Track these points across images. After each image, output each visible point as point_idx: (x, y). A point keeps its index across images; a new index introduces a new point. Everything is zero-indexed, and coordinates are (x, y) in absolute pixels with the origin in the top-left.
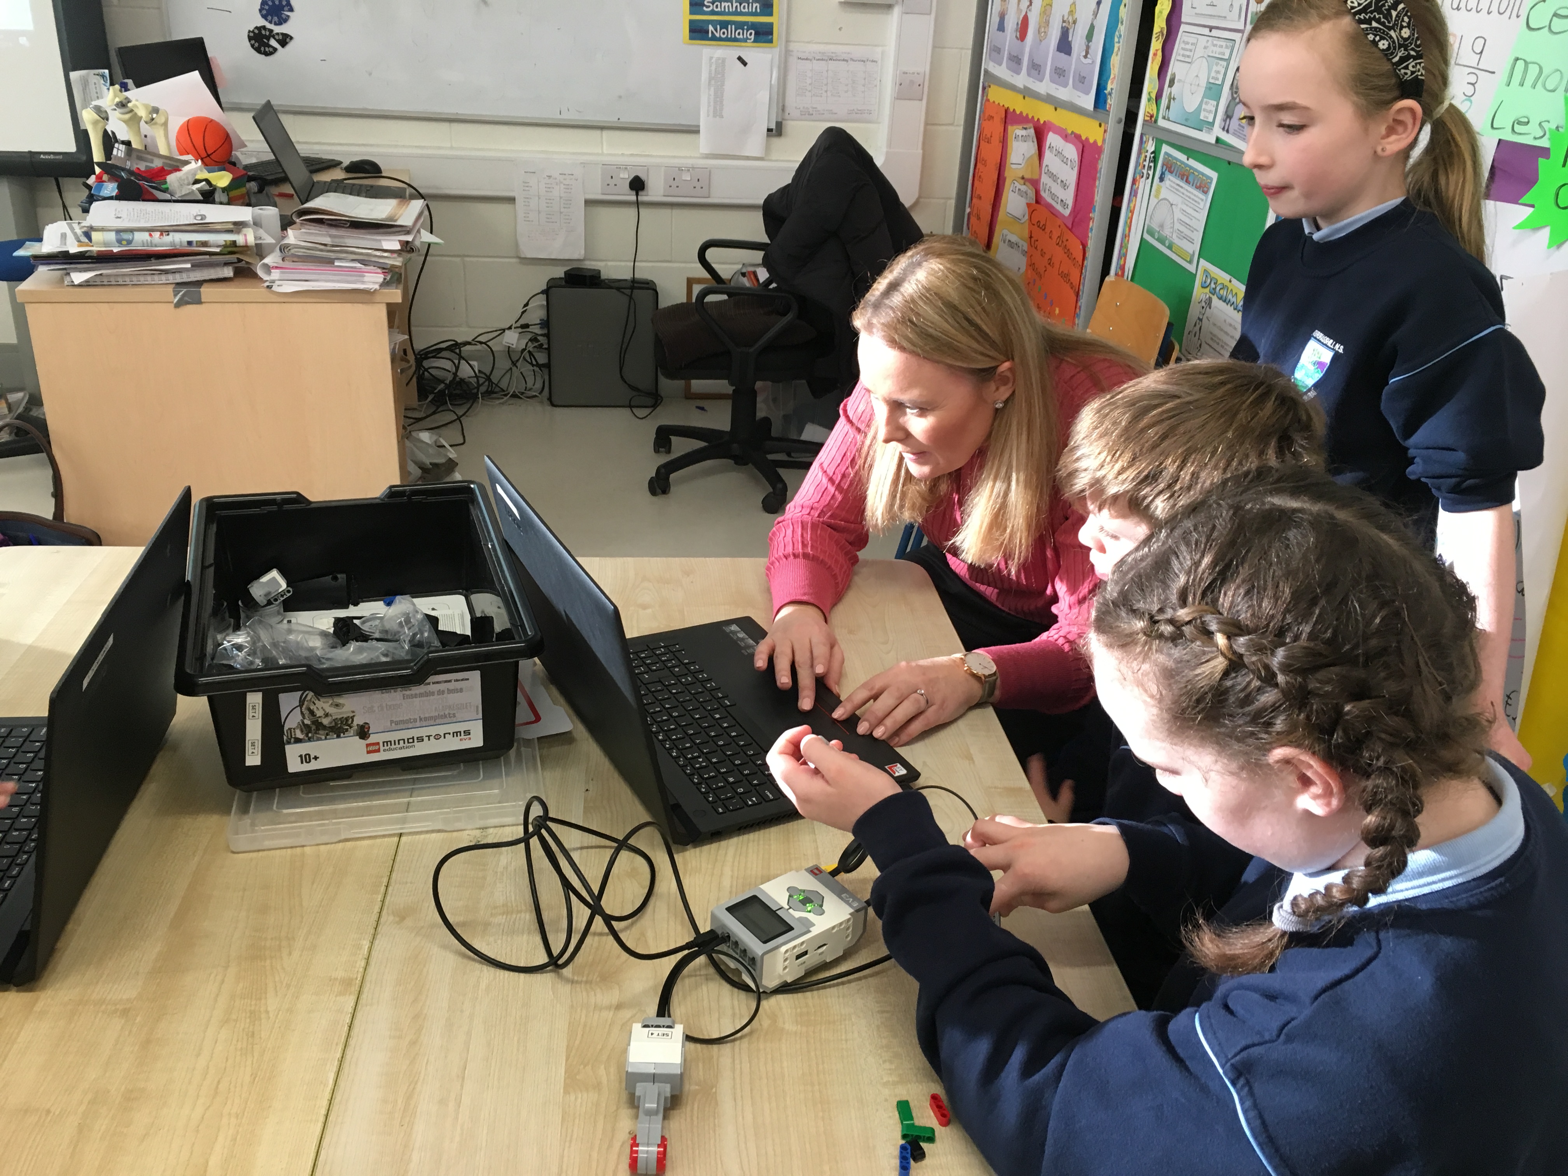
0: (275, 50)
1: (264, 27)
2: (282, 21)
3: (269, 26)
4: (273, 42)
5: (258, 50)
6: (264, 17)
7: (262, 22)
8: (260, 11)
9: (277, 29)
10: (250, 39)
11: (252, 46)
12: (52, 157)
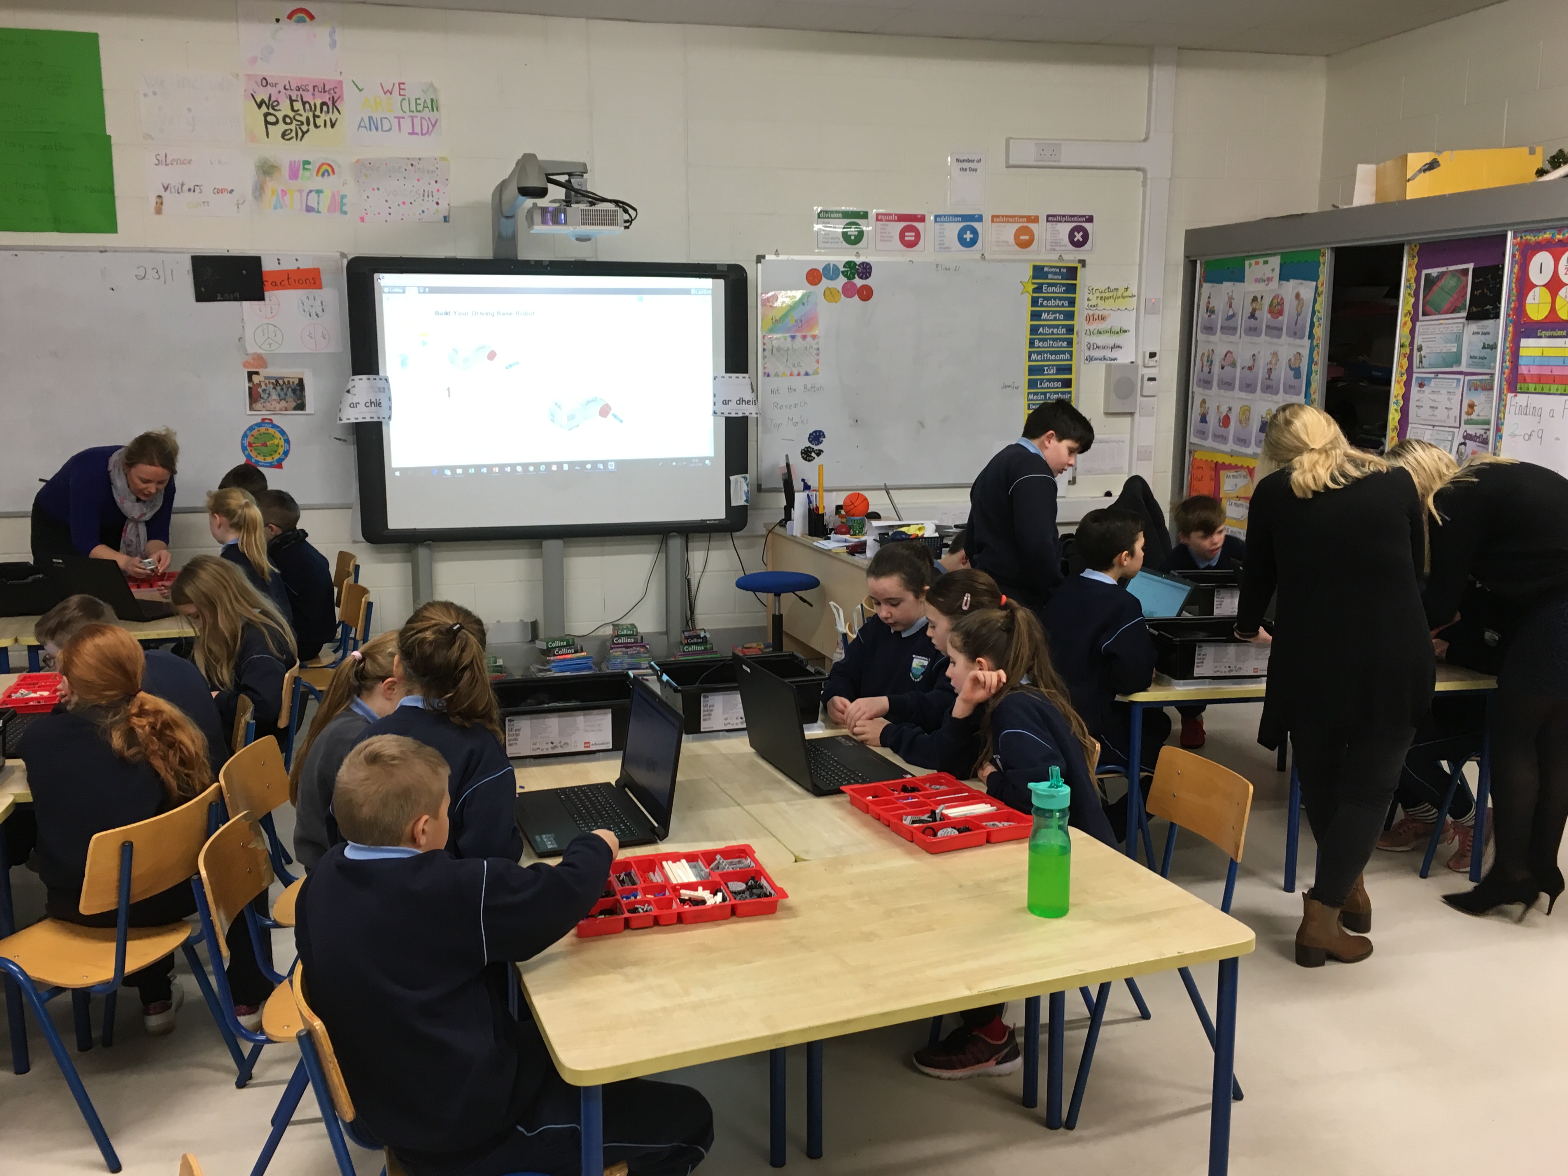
0: (814, 458)
1: (810, 447)
2: (820, 443)
3: (812, 446)
4: (813, 454)
5: (805, 459)
6: (810, 442)
7: (809, 444)
8: (809, 439)
9: (816, 448)
10: (802, 453)
11: (803, 457)
12: (713, 522)
